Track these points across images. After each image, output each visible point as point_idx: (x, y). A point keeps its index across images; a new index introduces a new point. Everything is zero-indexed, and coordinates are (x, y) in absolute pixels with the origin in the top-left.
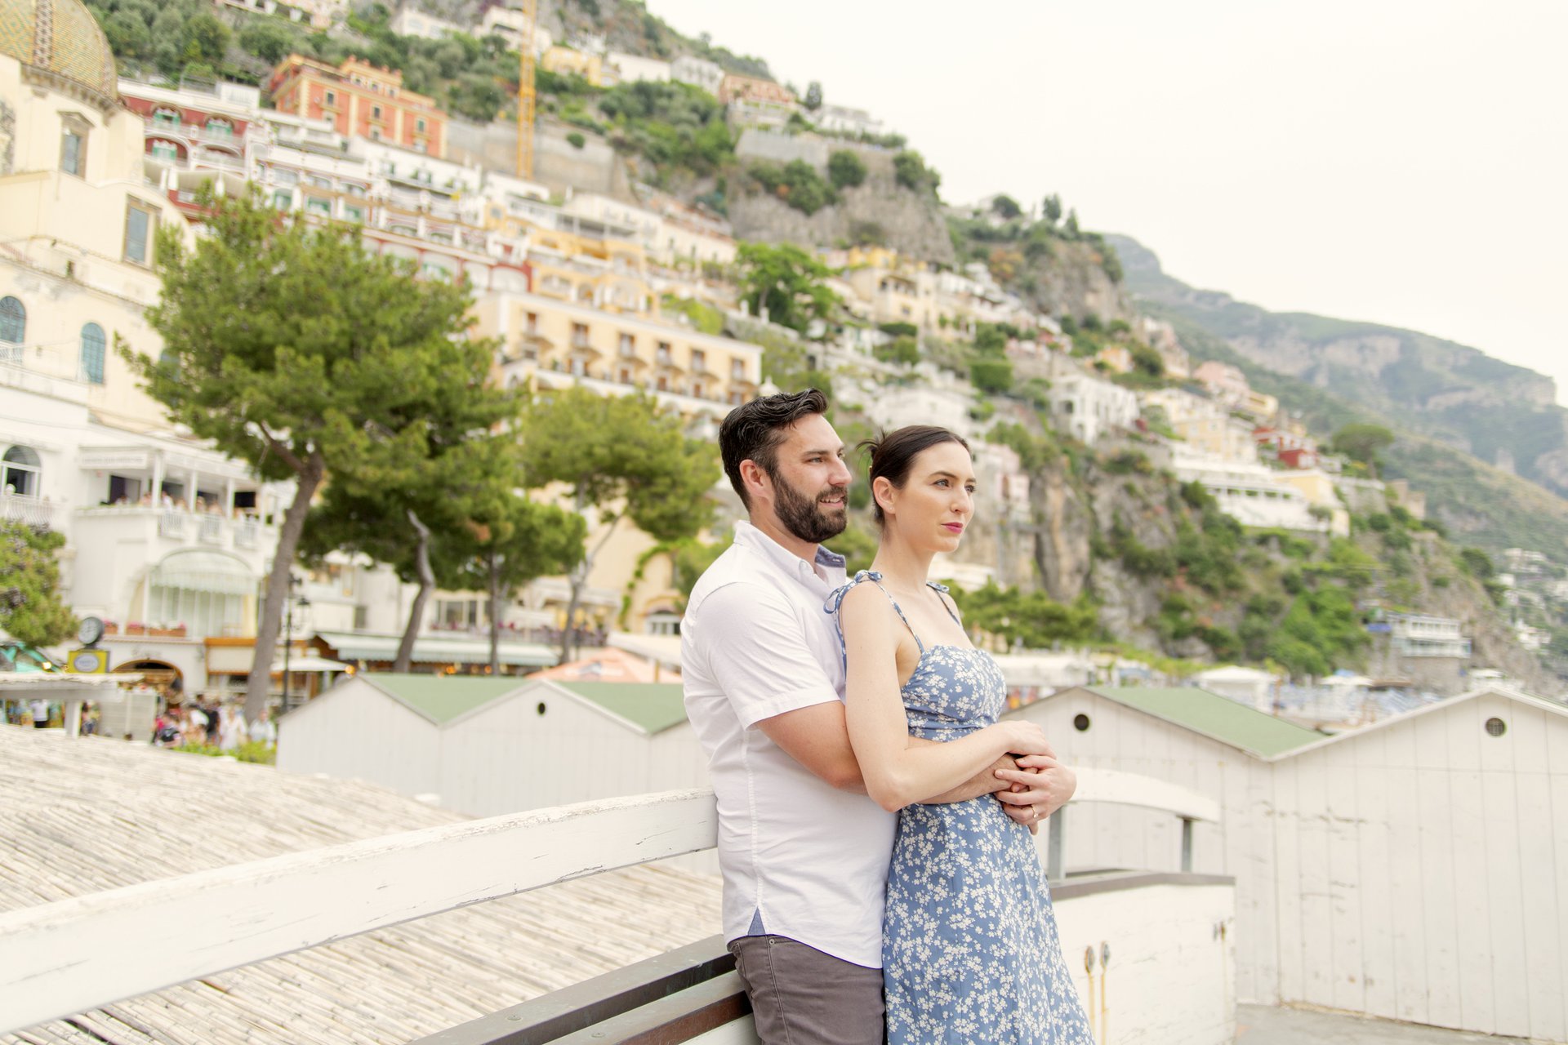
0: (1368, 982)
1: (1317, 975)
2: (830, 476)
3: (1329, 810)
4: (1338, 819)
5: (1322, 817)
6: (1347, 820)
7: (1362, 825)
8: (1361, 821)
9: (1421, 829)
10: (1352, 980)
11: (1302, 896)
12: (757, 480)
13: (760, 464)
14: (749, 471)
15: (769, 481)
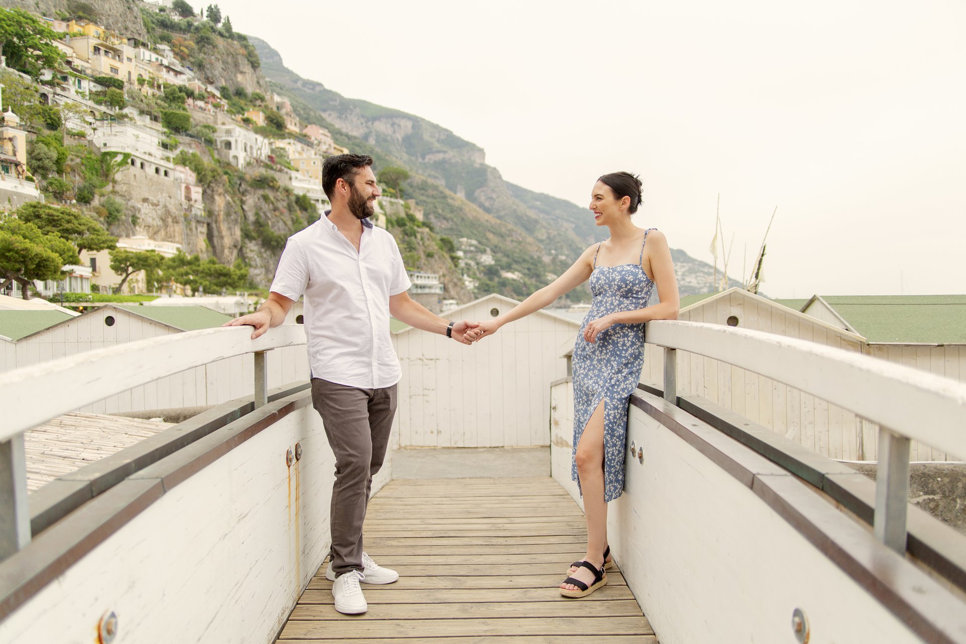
0: (439, 432)
1: (417, 433)
2: (373, 191)
3: (423, 355)
4: (427, 359)
5: (420, 359)
6: (431, 360)
7: (437, 361)
8: (437, 359)
9: (463, 361)
10: (432, 432)
11: (410, 397)
12: (344, 188)
13: (346, 181)
14: (341, 183)
15: (349, 189)
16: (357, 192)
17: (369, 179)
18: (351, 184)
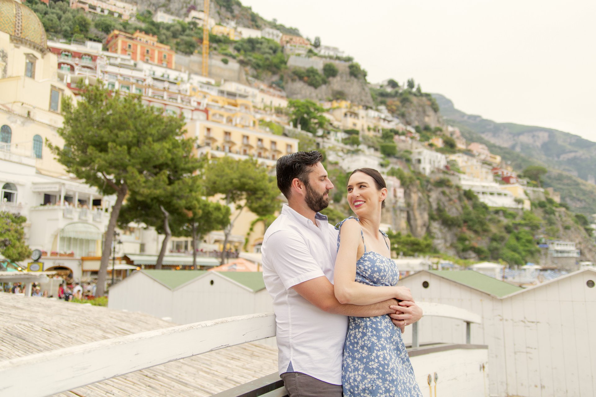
0: (543, 387)
1: (522, 385)
2: (327, 186)
3: (525, 318)
4: (529, 322)
5: (522, 321)
6: (533, 322)
7: (538, 324)
8: (538, 322)
9: (562, 325)
10: (536, 386)
11: (515, 353)
12: (300, 187)
13: (301, 180)
14: (297, 183)
15: (304, 187)
16: (312, 190)
17: (322, 174)
18: (306, 183)
